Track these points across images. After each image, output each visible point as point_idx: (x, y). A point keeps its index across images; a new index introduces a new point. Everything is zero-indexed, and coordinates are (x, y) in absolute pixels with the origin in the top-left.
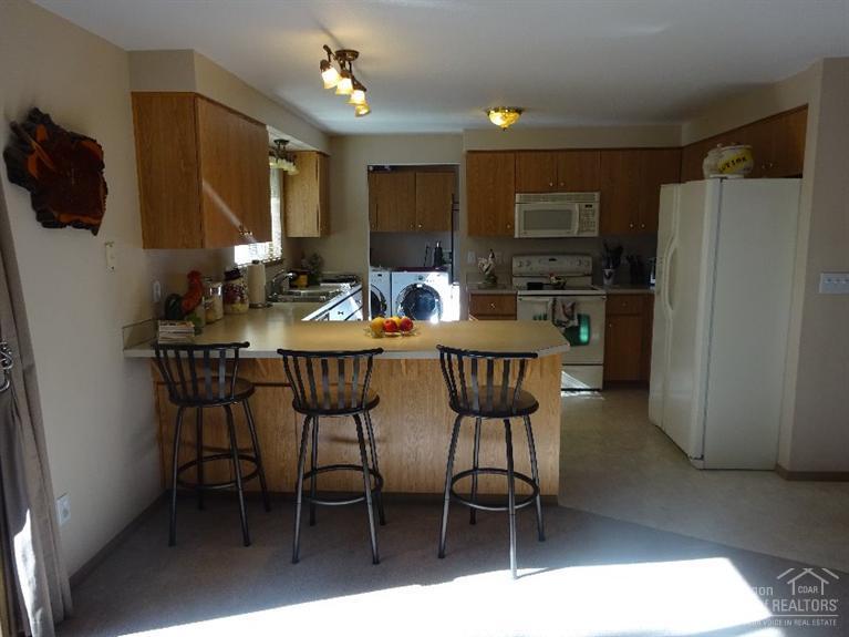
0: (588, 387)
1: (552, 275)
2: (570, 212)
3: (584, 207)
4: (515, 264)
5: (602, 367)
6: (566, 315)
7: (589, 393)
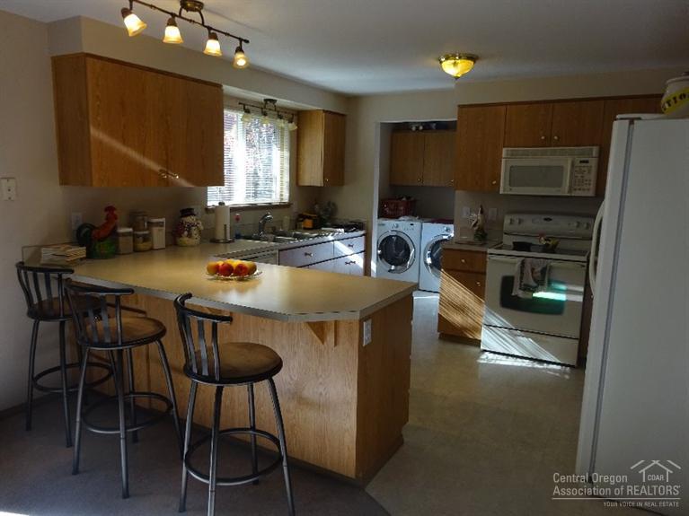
0: (558, 361)
1: (542, 235)
2: (561, 169)
3: (577, 164)
4: (507, 221)
5: (577, 342)
6: (535, 280)
7: (559, 367)
